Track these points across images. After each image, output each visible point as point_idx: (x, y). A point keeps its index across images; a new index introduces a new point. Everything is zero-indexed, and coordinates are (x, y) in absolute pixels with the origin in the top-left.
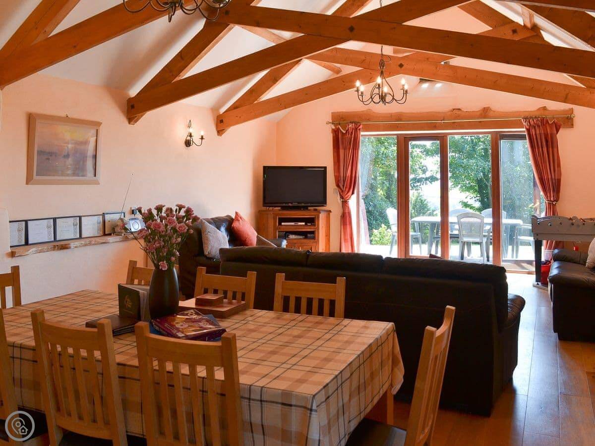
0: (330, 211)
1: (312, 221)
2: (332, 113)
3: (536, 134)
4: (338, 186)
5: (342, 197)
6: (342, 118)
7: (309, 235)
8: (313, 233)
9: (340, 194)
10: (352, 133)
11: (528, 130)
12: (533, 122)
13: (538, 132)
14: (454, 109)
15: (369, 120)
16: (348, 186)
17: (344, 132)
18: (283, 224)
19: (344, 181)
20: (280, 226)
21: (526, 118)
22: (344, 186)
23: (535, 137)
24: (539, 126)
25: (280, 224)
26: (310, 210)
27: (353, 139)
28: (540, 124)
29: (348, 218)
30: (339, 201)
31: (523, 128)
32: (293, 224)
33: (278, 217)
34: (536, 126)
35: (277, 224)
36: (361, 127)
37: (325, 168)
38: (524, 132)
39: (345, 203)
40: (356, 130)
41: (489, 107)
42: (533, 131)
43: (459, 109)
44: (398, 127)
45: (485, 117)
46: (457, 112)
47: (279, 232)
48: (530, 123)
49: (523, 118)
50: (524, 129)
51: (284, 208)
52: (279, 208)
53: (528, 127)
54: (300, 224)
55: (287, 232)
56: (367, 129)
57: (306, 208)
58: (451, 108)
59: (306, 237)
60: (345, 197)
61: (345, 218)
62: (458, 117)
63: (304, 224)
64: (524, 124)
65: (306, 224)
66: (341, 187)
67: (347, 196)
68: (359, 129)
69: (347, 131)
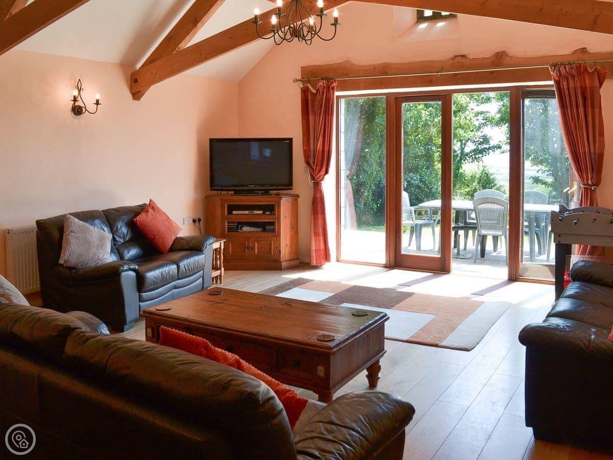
0: (298, 196)
1: (271, 209)
2: (302, 67)
3: (569, 89)
4: (308, 163)
5: (313, 178)
6: (314, 73)
7: (267, 227)
8: (273, 224)
9: (311, 174)
10: (323, 92)
11: (558, 83)
12: (564, 71)
13: (571, 85)
14: (456, 57)
15: (346, 75)
16: (319, 164)
17: (314, 92)
18: (234, 212)
19: (314, 157)
20: (230, 216)
21: (555, 66)
22: (314, 163)
23: (567, 93)
24: (573, 76)
25: (230, 212)
26: (271, 195)
27: (324, 101)
28: (574, 72)
29: (319, 205)
30: (311, 183)
31: (551, 80)
32: (247, 212)
33: (226, 204)
34: (570, 77)
35: (226, 213)
36: (334, 84)
37: (291, 140)
38: (552, 86)
39: (317, 186)
40: (329, 89)
41: (504, 51)
42: (565, 83)
43: (464, 56)
44: (382, 83)
45: (499, 65)
46: (461, 61)
47: (228, 223)
48: (560, 71)
49: (551, 65)
50: (552, 83)
51: (237, 192)
52: (232, 192)
53: (557, 78)
54: (256, 212)
55: (239, 223)
56: (344, 87)
57: (266, 192)
58: (451, 55)
59: (264, 230)
60: (316, 178)
61: (318, 204)
62: (462, 67)
63: (261, 212)
64: (552, 73)
65: (264, 213)
66: (312, 164)
67: (318, 176)
68: (333, 88)
69: (318, 90)
